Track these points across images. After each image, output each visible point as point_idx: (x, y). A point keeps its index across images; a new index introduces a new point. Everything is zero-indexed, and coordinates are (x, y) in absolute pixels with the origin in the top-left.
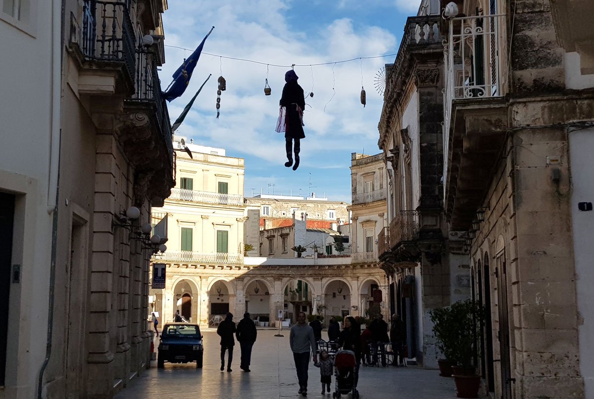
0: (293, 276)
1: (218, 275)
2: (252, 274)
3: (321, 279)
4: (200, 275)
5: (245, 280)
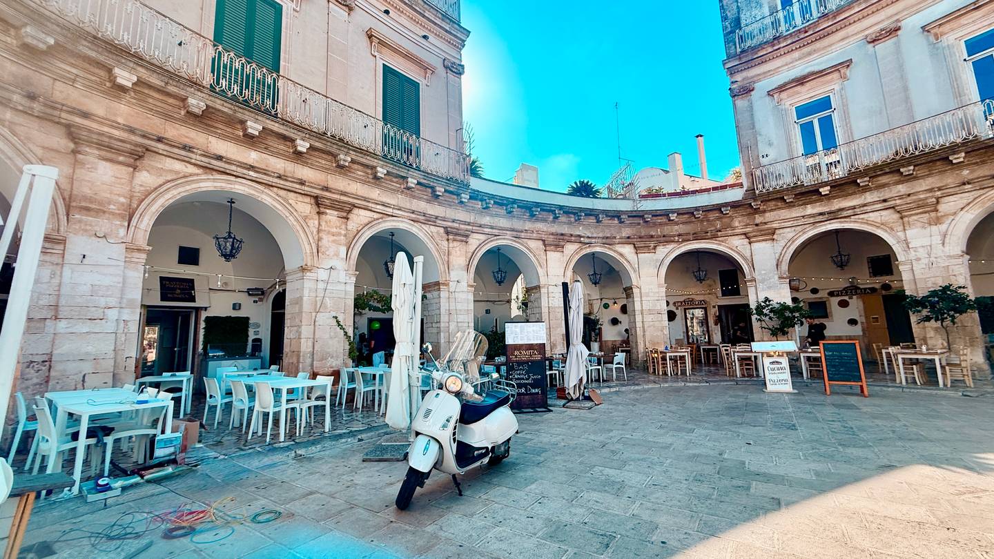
0: (587, 241)
1: (389, 211)
2: (492, 228)
3: (655, 248)
4: (317, 192)
5: (470, 240)
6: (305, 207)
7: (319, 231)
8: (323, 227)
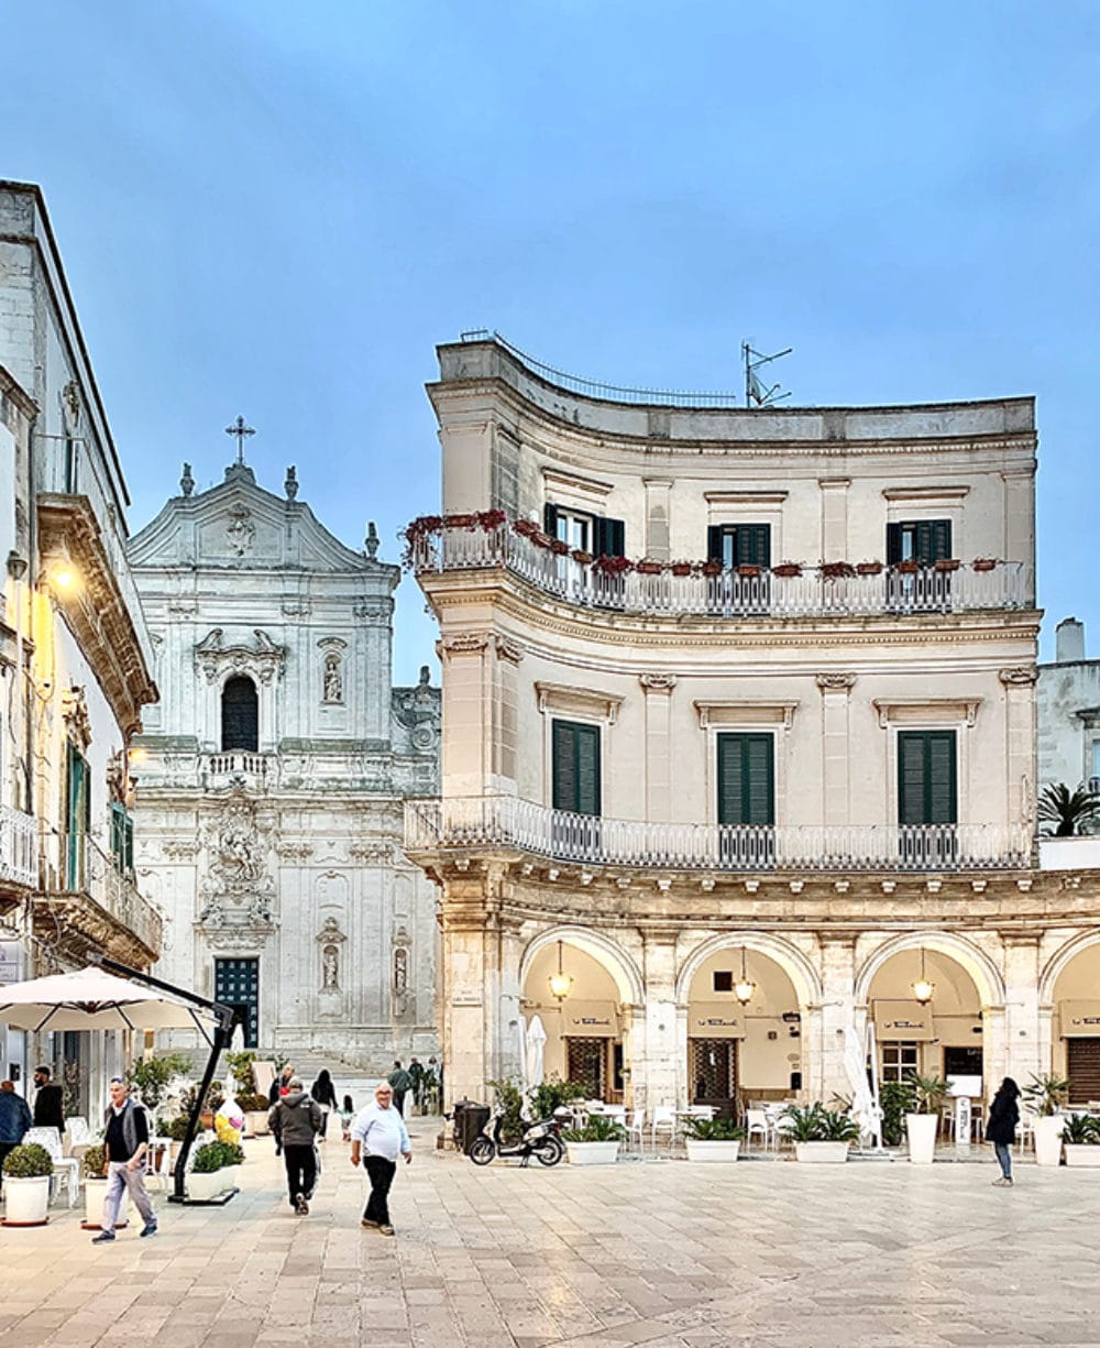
4: (818, 925)
5: (1046, 941)
6: (807, 943)
7: (822, 966)
8: (828, 960)
